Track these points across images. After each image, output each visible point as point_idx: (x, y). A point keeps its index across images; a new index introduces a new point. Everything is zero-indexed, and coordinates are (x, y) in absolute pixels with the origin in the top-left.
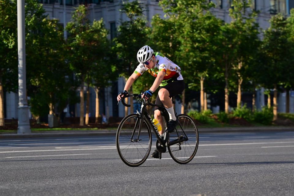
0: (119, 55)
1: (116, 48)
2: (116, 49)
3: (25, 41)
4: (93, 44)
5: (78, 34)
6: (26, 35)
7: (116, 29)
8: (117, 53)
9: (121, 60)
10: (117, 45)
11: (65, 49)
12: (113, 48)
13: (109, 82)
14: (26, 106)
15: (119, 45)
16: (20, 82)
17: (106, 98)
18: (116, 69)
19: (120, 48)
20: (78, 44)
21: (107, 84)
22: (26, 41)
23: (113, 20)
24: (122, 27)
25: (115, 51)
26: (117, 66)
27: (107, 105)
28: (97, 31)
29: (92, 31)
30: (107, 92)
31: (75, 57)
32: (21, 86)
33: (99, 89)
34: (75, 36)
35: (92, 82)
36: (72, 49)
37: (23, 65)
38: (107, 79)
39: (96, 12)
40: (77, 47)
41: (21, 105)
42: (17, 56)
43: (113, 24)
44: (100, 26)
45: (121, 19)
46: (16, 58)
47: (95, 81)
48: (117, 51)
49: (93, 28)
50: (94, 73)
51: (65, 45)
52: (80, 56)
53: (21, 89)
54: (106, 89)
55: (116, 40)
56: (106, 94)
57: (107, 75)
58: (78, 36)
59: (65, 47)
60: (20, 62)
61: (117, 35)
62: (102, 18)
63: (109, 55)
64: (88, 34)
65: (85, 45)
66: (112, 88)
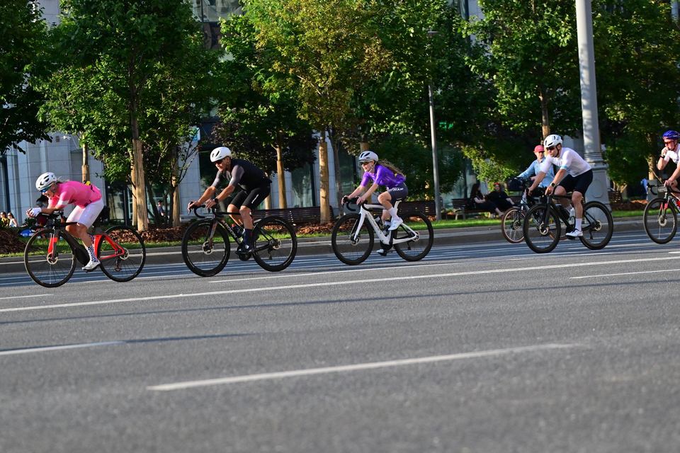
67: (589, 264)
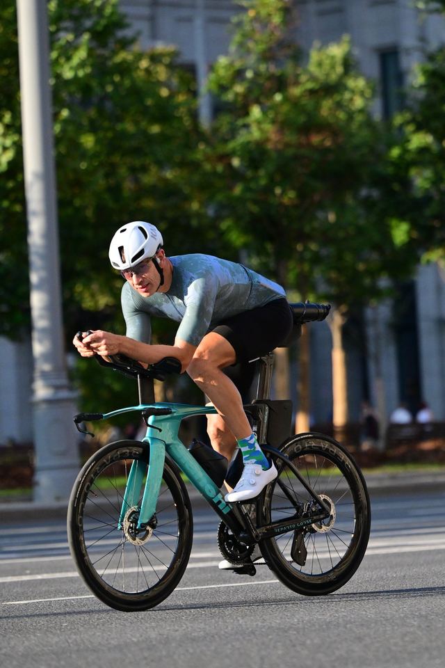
0: (421, 180)
1: (405, 151)
2: (408, 157)
3: (51, 140)
4: (316, 139)
5: (258, 102)
6: (56, 116)
7: (400, 77)
8: (413, 172)
9: (427, 199)
10: (408, 141)
11: (208, 167)
12: (395, 152)
13: (384, 282)
14: (64, 394)
15: (419, 140)
16: (37, 300)
17: (372, 348)
18: (409, 233)
19: (423, 150)
20: (260, 146)
21: (376, 293)
22: (58, 140)
23: (387, 40)
24: (430, 66)
25: (404, 165)
26: (414, 225)
27: (379, 374)
28: (330, 89)
29: (312, 92)
30: (375, 321)
31: (248, 195)
32: (41, 317)
33: (343, 315)
34: (246, 113)
35: (313, 288)
36: (236, 162)
37: (46, 235)
38: (373, 274)
39: (322, 13)
40: (256, 155)
41: (42, 391)
42: (23, 201)
43: (389, 57)
44: (340, 69)
45: (423, 39)
46: (18, 208)
47: (329, 282)
48: (414, 163)
49: (313, 78)
50: (324, 252)
51: (209, 150)
52: (268, 190)
53: (43, 330)
54: (369, 313)
55: (408, 123)
56: (371, 332)
57: (375, 256)
58: (256, 112)
59: (208, 159)
60: (37, 227)
61: (409, 102)
62: (346, 38)
63: (379, 181)
64: (295, 103)
65: (287, 145)
66: (395, 308)
67: (39, 577)
